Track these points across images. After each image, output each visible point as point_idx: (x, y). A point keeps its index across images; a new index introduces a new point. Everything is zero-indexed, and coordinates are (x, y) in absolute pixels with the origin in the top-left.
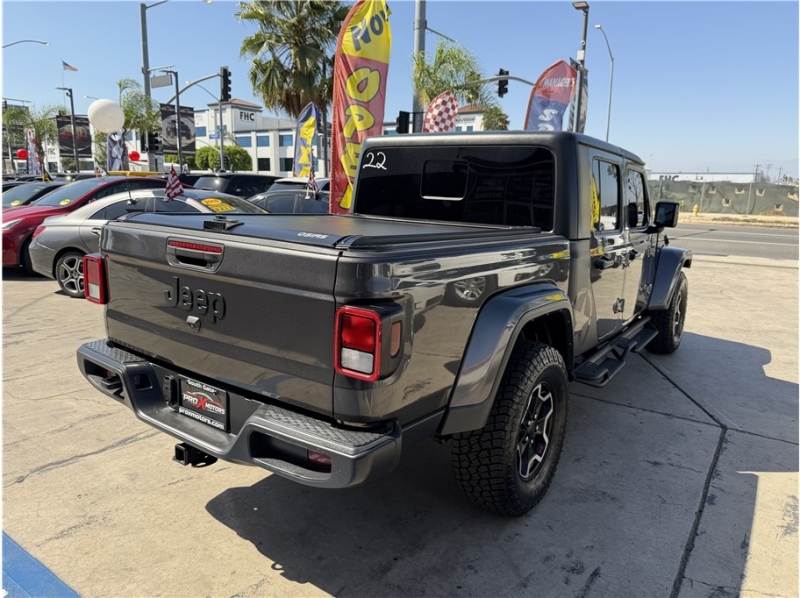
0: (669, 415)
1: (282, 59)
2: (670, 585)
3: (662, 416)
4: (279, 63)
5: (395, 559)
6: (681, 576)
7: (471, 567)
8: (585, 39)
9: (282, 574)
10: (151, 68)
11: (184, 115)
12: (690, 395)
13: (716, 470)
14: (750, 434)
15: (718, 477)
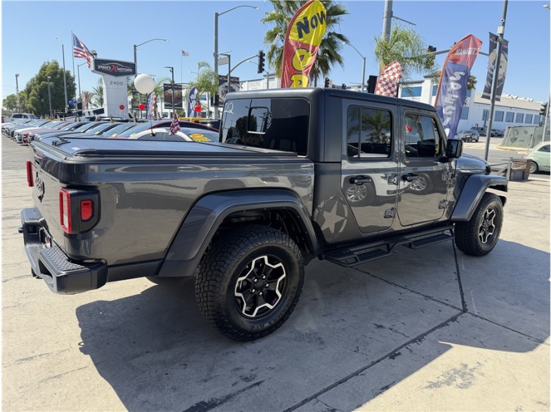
0: (430, 297)
2: (300, 400)
3: (422, 297)
5: (147, 352)
6: (315, 396)
7: (185, 365)
8: (505, 18)
9: (80, 348)
10: (218, 53)
11: (234, 82)
12: (463, 286)
13: (423, 338)
14: (481, 318)
15: (419, 342)
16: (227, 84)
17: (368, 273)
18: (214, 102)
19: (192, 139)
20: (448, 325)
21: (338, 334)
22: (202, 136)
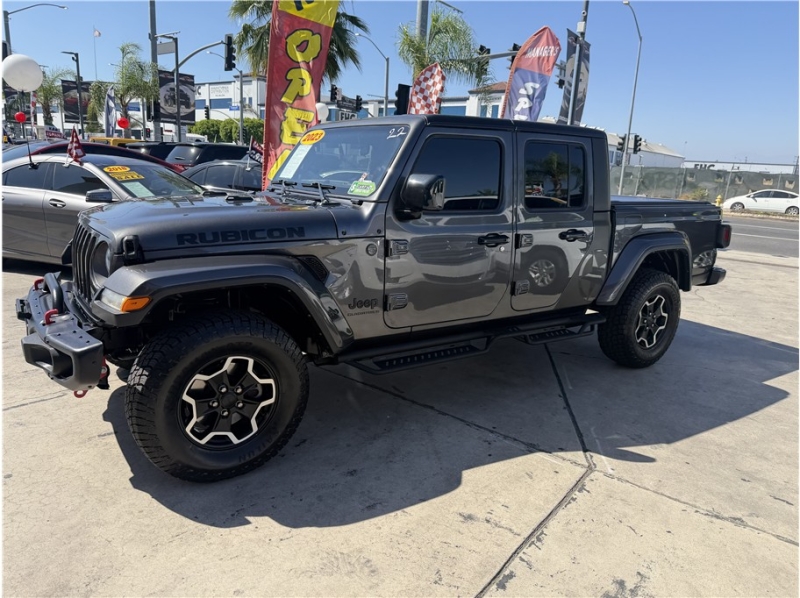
3: (523, 447)
8: (587, 9)
10: (159, 34)
11: (184, 83)
12: (577, 420)
13: (542, 533)
14: (619, 479)
15: (538, 544)
16: (173, 85)
17: (432, 408)
18: (152, 113)
19: (107, 174)
20: (574, 499)
21: (401, 547)
22: (128, 169)
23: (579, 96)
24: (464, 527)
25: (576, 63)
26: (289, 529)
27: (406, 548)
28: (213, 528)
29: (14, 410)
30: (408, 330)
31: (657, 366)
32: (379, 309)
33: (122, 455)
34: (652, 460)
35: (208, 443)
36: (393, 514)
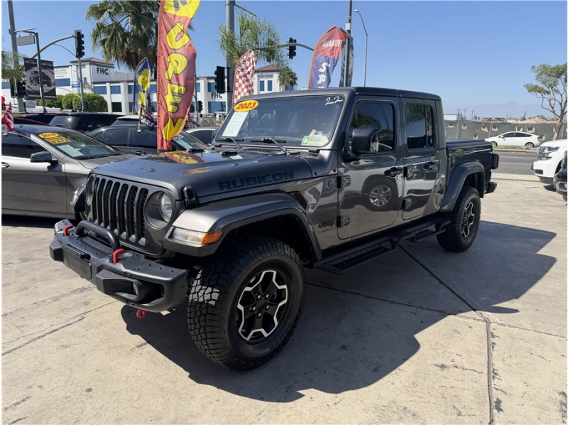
1: (123, 24)
4: (121, 28)
8: (350, 14)
10: (17, 30)
11: (46, 67)
12: (454, 290)
13: (494, 369)
14: (509, 326)
15: (497, 377)
16: (36, 69)
17: (359, 294)
19: (43, 139)
20: (494, 343)
21: (417, 394)
22: (57, 135)
23: (350, 72)
24: (444, 373)
25: (346, 51)
26: (334, 395)
27: (421, 395)
28: (280, 404)
29: (50, 335)
30: (350, 239)
31: (471, 249)
32: (334, 226)
33: (167, 359)
34: (516, 311)
35: (251, 339)
36: (394, 372)
